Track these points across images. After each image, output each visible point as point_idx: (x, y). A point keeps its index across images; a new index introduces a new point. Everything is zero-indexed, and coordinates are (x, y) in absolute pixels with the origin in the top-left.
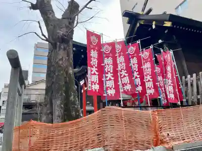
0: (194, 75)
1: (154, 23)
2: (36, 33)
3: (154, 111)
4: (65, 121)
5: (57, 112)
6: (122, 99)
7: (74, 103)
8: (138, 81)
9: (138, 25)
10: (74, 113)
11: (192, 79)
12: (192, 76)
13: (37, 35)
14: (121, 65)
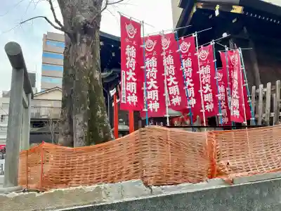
0: (269, 85)
1: (218, 7)
2: (46, 18)
3: (211, 133)
4: (89, 144)
5: (79, 132)
6: (167, 116)
7: (102, 120)
8: (191, 92)
9: (195, 10)
10: (102, 134)
14: (169, 69)
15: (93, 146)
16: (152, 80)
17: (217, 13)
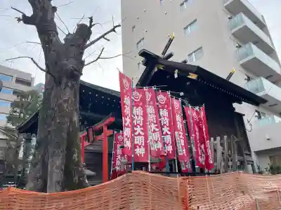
0: (218, 138)
1: (176, 71)
2: (32, 59)
3: (184, 179)
7: (77, 164)
10: (76, 178)
11: (216, 142)
12: (215, 140)
13: (35, 62)
14: (151, 117)
15: (67, 192)
16: (138, 126)
17: (176, 76)
